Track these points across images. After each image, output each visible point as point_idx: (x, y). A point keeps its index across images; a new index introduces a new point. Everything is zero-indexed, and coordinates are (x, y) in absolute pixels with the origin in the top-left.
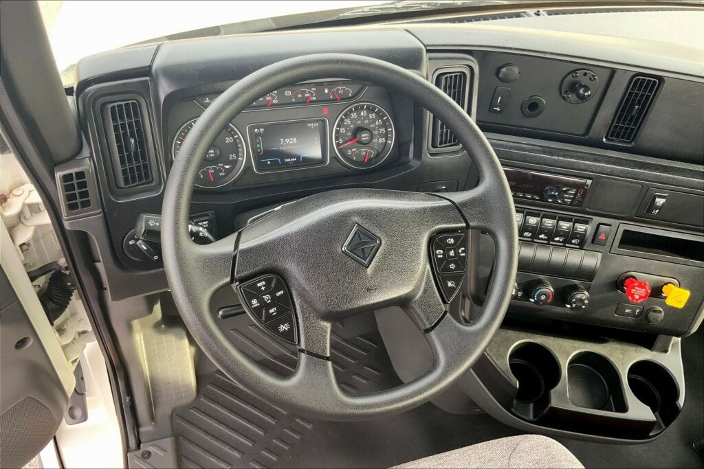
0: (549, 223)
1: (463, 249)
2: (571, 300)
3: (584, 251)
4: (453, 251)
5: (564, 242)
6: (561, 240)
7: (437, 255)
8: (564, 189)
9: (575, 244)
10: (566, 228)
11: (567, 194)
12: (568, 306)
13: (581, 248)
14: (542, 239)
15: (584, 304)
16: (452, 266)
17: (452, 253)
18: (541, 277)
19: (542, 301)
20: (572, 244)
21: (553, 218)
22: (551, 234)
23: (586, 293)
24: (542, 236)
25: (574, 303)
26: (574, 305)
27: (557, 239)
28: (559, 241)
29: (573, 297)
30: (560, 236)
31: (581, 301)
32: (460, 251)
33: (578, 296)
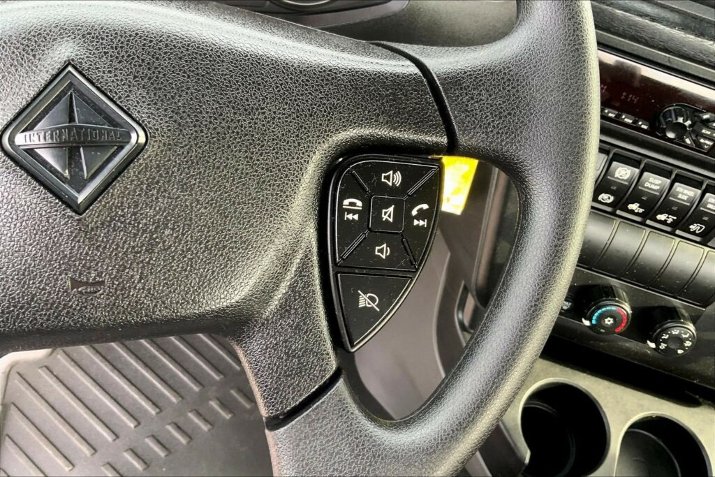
0: (654, 183)
1: (425, 206)
2: (660, 334)
3: (707, 249)
4: (391, 209)
5: (674, 225)
6: (670, 221)
7: (342, 211)
8: (706, 117)
9: (694, 233)
10: (685, 198)
11: (708, 128)
12: (653, 345)
13: (704, 243)
14: (632, 212)
15: (682, 347)
16: (383, 251)
17: (388, 214)
18: (614, 282)
19: (604, 327)
20: (688, 231)
21: (664, 173)
22: (653, 206)
23: (691, 327)
24: (634, 207)
25: (665, 341)
26: (663, 346)
27: (662, 217)
28: (664, 223)
29: (665, 331)
30: (670, 213)
31: (679, 340)
32: (414, 212)
33: (675, 332)
